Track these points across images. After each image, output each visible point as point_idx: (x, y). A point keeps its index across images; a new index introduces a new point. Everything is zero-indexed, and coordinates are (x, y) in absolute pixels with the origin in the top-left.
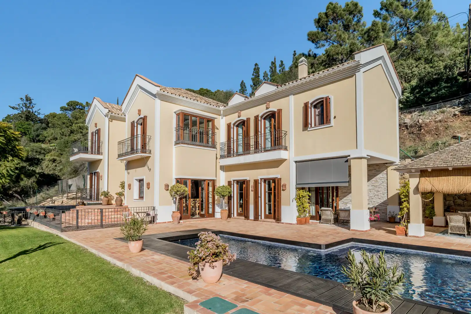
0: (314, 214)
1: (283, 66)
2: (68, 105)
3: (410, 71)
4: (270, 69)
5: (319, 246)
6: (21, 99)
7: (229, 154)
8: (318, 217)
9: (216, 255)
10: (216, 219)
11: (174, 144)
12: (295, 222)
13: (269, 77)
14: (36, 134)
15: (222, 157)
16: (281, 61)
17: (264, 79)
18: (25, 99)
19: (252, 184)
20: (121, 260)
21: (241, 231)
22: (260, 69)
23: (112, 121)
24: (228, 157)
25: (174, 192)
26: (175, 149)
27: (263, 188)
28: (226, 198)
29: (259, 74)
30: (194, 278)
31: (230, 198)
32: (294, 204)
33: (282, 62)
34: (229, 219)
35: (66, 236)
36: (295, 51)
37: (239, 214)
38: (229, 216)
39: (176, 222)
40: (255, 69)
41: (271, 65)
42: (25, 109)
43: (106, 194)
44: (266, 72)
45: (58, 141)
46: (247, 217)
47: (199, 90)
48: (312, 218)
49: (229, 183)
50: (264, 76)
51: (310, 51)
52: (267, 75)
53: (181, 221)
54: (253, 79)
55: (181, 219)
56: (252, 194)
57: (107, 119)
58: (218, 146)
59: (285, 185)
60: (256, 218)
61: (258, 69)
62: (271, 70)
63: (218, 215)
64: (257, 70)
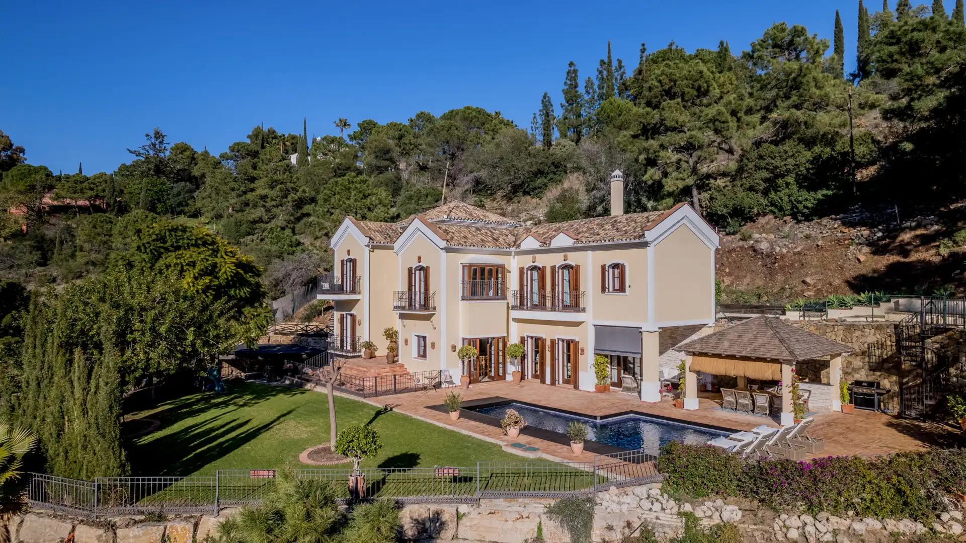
0: (616, 381)
1: (622, 70)
2: (233, 151)
3: (783, 163)
4: (597, 73)
5: (595, 418)
6: (148, 135)
7: (522, 306)
8: (619, 384)
9: (516, 422)
10: (509, 382)
11: (460, 298)
12: (593, 389)
13: (596, 87)
14: (178, 201)
15: (514, 308)
16: (618, 60)
17: (587, 92)
18: (153, 136)
19: (548, 343)
20: (450, 425)
21: (534, 400)
22: (578, 74)
23: (373, 251)
24: (520, 309)
25: (463, 355)
26: (462, 305)
27: (561, 349)
28: (519, 358)
29: (576, 84)
30: (505, 435)
31: (523, 358)
32: (592, 371)
33: (620, 62)
34: (522, 383)
35: (376, 402)
36: (643, 45)
37: (535, 376)
38: (522, 378)
39: (465, 388)
40: (568, 73)
41: (599, 67)
42: (151, 153)
43: (368, 346)
44: (589, 78)
45: (223, 221)
46: (543, 381)
47: (464, 112)
48: (613, 384)
49: (523, 340)
50: (586, 87)
51: (671, 45)
52: (592, 84)
53: (470, 386)
54: (566, 92)
55: (470, 383)
56: (548, 355)
57: (367, 249)
58: (509, 295)
59: (583, 350)
60: (553, 383)
61: (575, 71)
62: (600, 76)
63: (509, 378)
64: (572, 75)
